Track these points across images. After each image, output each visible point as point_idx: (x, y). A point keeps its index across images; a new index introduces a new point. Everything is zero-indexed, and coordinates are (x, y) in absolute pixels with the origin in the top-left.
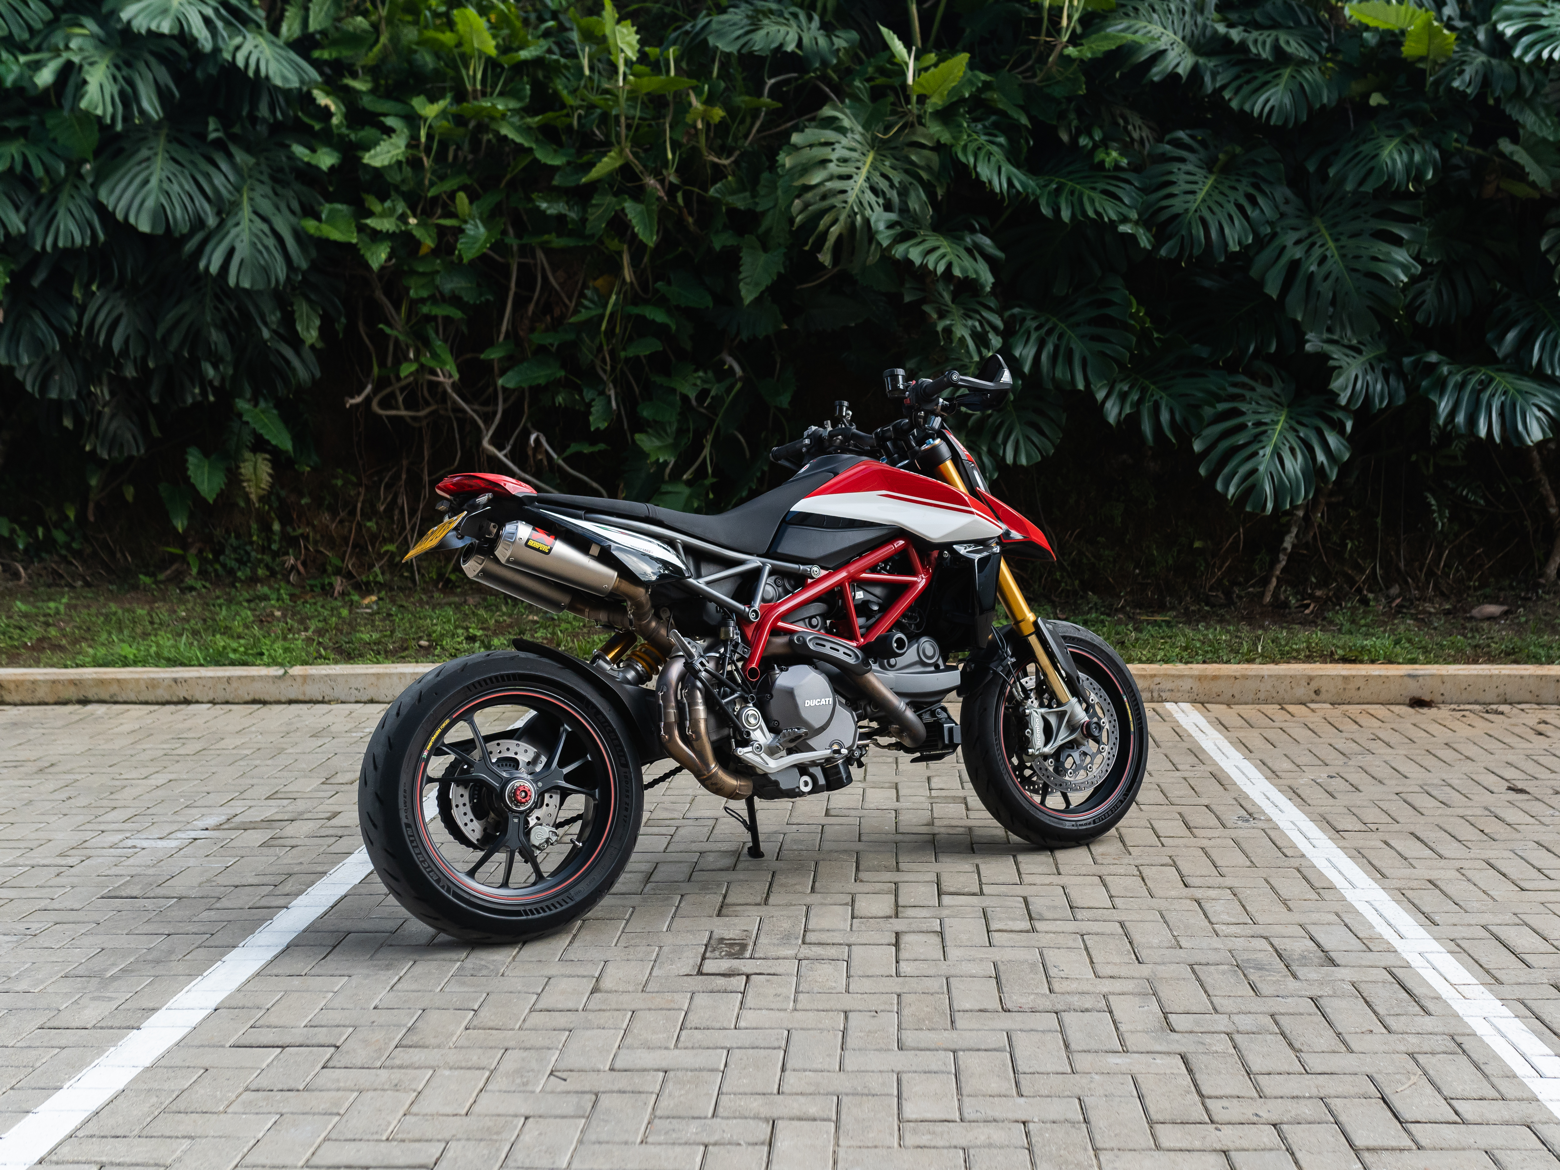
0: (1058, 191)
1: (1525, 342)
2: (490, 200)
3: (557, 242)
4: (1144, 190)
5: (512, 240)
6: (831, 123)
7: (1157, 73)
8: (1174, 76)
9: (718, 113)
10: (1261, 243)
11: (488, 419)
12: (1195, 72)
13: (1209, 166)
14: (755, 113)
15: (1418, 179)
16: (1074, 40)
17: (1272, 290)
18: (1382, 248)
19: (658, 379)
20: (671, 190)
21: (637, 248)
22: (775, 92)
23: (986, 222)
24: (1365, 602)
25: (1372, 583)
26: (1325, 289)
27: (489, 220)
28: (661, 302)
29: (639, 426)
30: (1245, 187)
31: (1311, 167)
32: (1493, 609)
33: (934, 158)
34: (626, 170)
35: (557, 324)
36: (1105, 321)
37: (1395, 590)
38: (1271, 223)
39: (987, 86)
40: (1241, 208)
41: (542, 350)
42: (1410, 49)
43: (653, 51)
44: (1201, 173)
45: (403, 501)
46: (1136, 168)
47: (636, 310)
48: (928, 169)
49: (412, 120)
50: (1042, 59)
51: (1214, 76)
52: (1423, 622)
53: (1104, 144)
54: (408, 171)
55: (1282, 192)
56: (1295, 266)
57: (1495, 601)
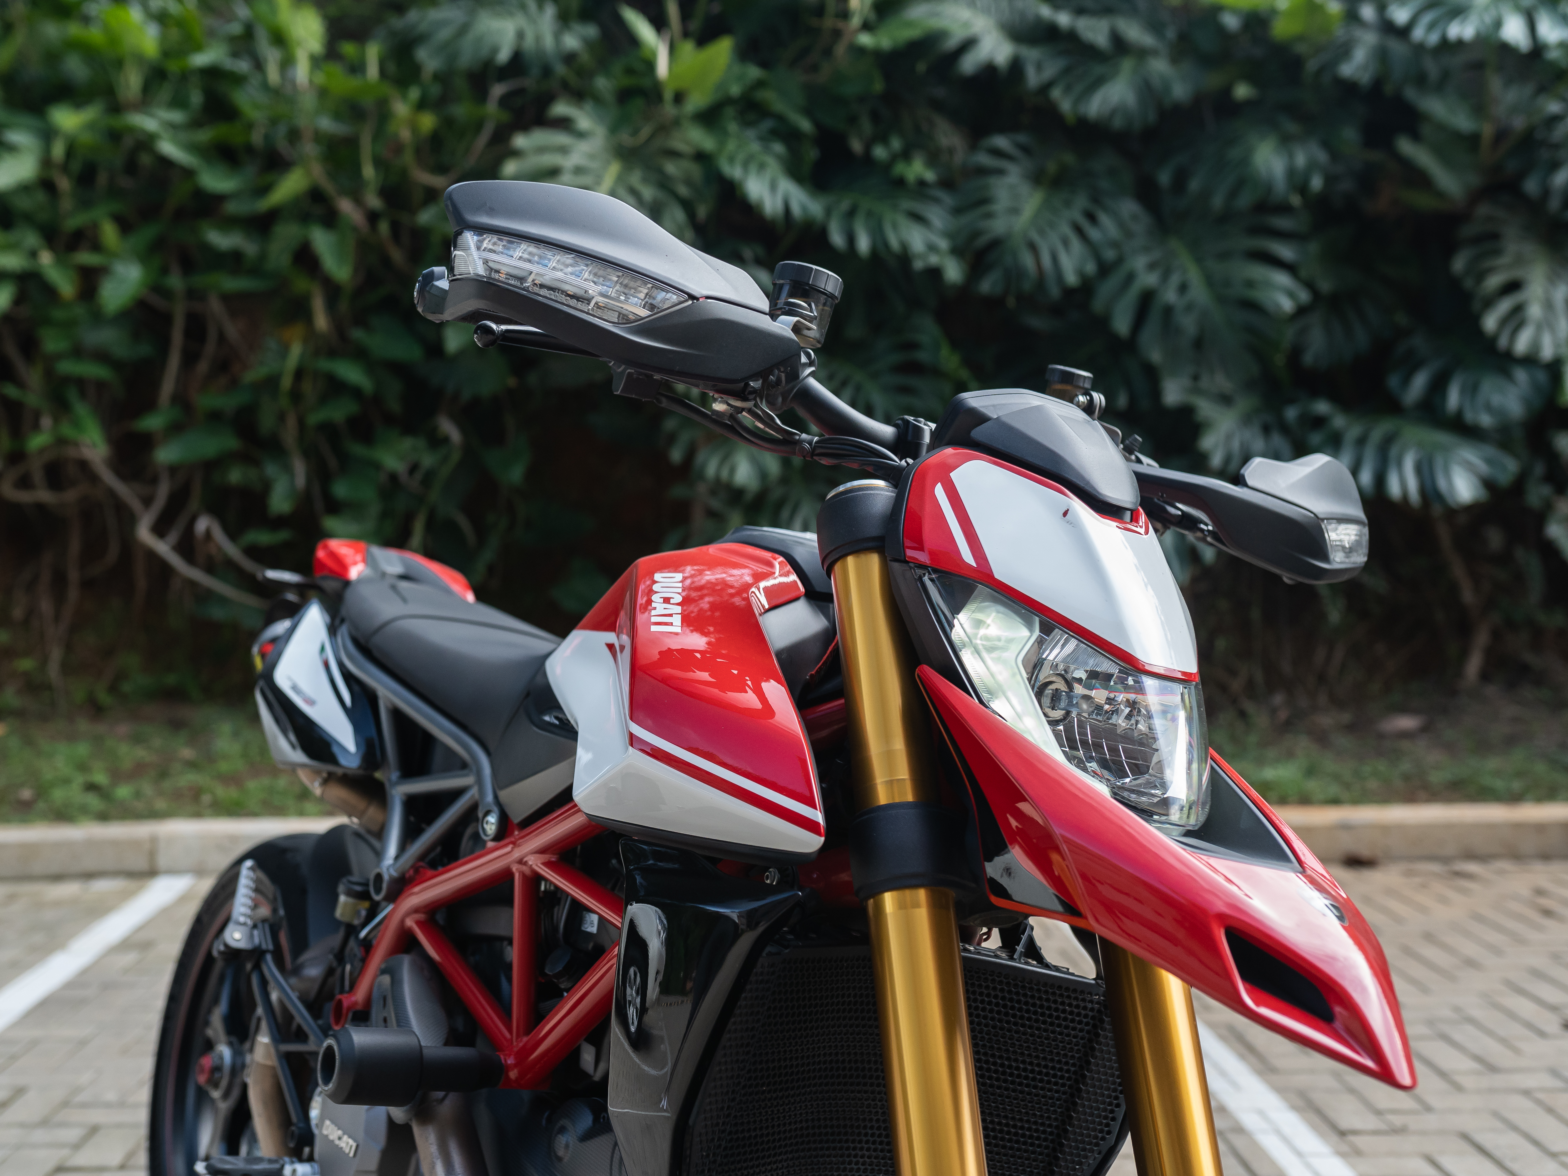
0: (851, 214)
1: (1438, 386)
2: (147, 233)
3: (232, 284)
4: (957, 211)
5: (175, 281)
6: (564, 124)
7: (969, 64)
8: (989, 70)
9: (428, 122)
10: (1105, 269)
11: (147, 502)
12: (1016, 66)
13: (1037, 178)
14: (478, 126)
15: (1303, 189)
16: (867, 27)
17: (1122, 325)
18: (1259, 272)
19: (357, 449)
20: (373, 217)
21: (332, 289)
22: (504, 101)
23: (760, 251)
24: (1243, 715)
25: (1250, 689)
26: (1188, 324)
27: (145, 256)
28: (360, 355)
29: (334, 507)
30: (1081, 201)
31: (1164, 178)
32: (1406, 723)
33: (695, 171)
34: (316, 195)
35: (234, 384)
36: (914, 368)
37: (1278, 699)
38: (1115, 245)
39: (760, 84)
40: (1079, 230)
41: (215, 417)
42: (1281, 29)
43: (349, 49)
44: (1025, 189)
45: (46, 606)
46: (947, 183)
47: (325, 365)
48: (688, 182)
49: (48, 134)
50: (828, 52)
51: (1039, 67)
52: (1322, 739)
53: (906, 155)
54: (41, 197)
55: (1129, 207)
56: (1147, 298)
57: (1403, 709)
